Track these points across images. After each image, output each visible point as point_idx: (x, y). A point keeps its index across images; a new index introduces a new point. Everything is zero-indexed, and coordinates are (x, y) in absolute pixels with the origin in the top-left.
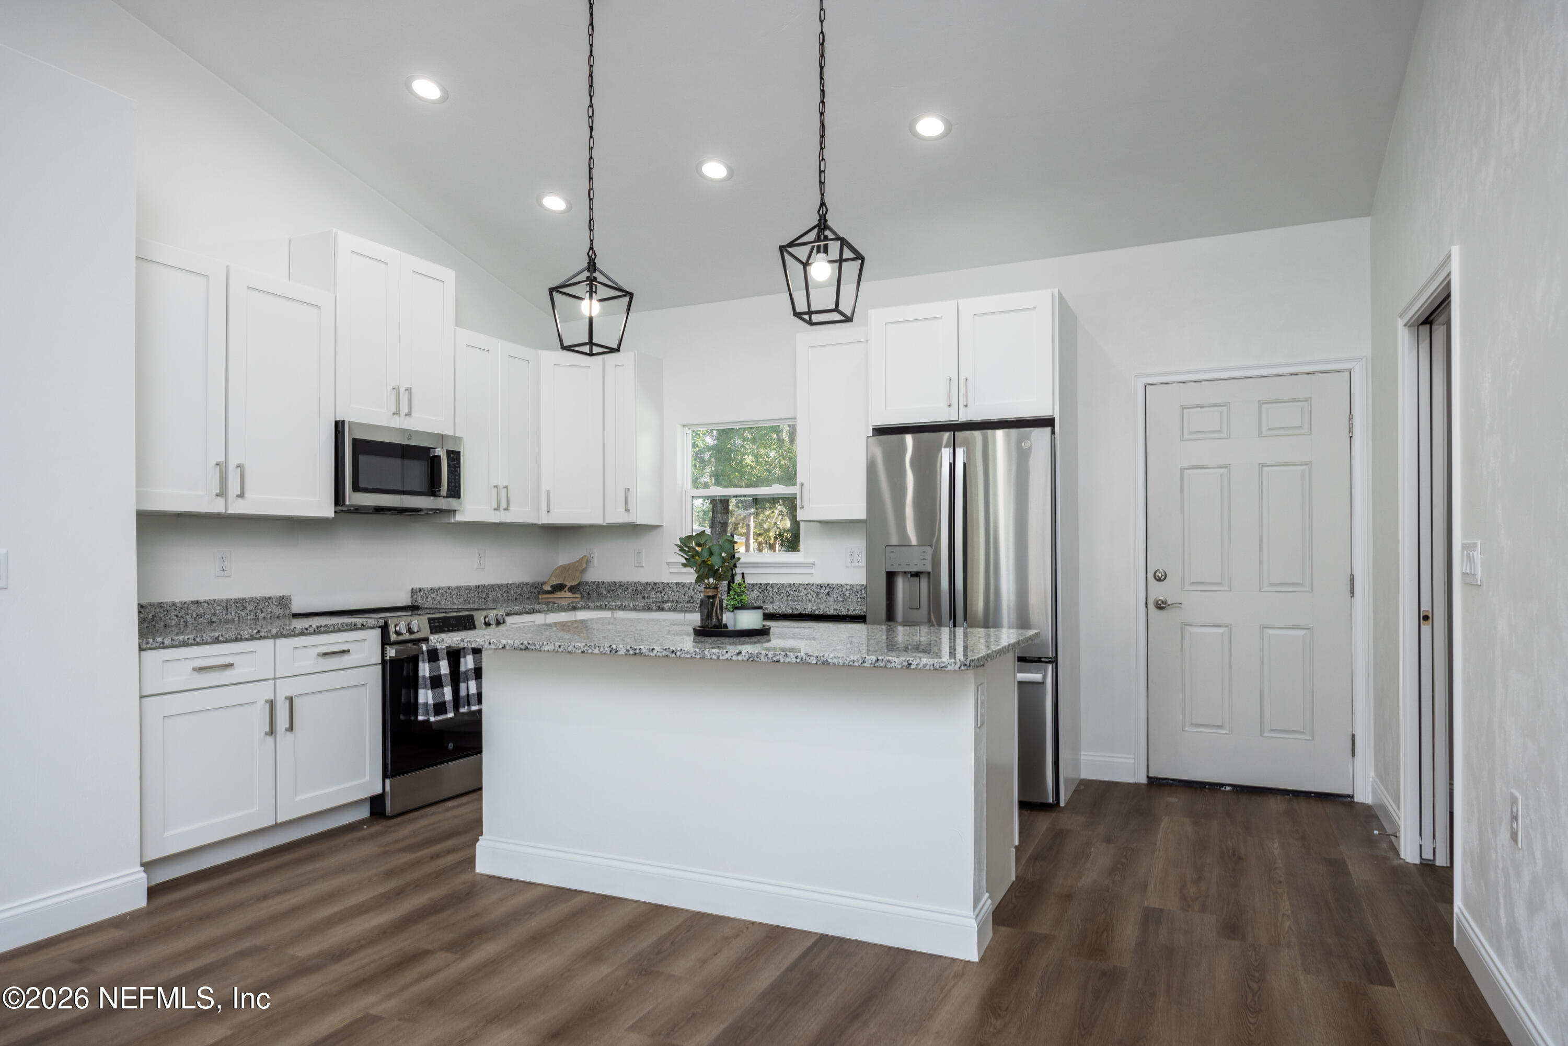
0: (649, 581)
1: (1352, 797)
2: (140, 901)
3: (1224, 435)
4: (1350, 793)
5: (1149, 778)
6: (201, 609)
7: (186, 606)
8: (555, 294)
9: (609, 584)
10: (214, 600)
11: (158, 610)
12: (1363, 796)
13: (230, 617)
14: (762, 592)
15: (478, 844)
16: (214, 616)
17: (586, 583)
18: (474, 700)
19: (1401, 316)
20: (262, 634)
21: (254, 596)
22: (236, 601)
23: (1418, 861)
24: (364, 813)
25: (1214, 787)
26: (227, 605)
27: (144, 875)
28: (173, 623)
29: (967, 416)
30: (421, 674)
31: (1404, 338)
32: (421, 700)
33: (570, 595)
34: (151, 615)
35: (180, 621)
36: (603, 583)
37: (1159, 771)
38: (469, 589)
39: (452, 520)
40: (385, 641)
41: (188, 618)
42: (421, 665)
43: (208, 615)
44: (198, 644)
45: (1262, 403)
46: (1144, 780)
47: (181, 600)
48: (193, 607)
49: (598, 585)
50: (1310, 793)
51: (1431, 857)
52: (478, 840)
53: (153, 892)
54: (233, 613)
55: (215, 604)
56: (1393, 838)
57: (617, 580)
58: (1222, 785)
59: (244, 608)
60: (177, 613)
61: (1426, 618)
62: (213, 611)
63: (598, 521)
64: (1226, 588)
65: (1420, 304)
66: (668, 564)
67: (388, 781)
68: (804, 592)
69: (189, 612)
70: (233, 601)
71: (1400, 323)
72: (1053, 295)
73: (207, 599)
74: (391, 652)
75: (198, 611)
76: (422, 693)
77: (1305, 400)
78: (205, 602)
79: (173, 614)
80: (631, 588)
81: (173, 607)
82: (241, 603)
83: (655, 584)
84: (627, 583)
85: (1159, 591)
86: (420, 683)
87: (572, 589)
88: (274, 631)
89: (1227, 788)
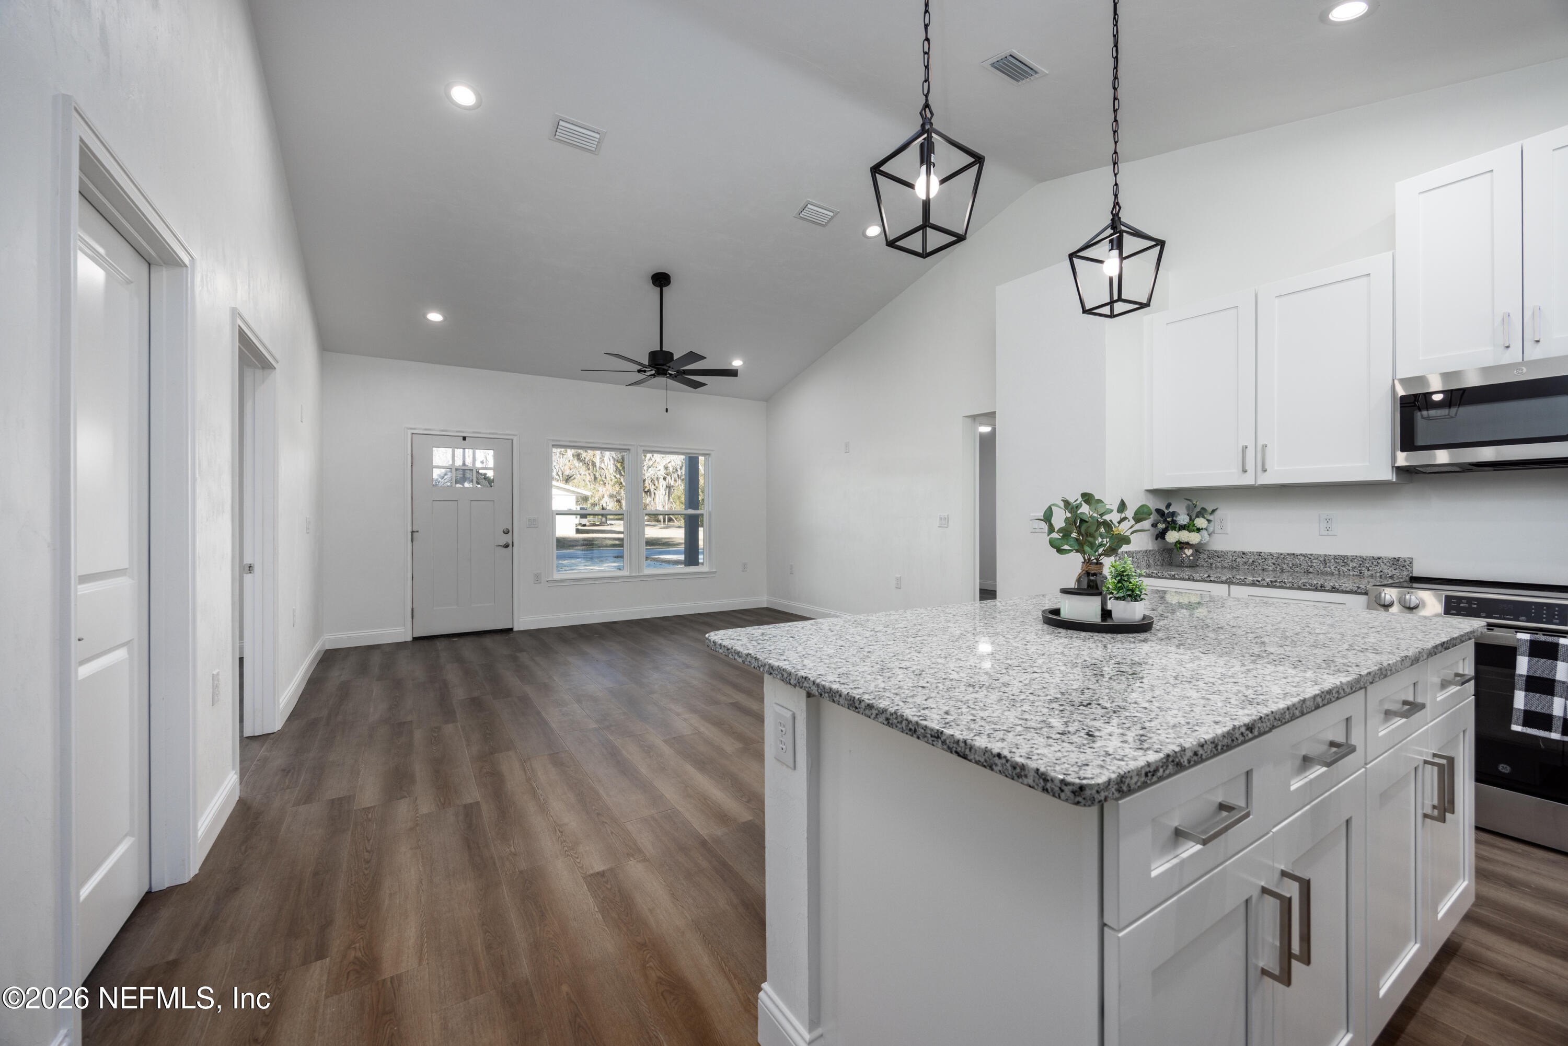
6: (1297, 560)
7: (1282, 556)
10: (1311, 555)
11: (1257, 557)
13: (1329, 570)
16: (1311, 567)
20: (1212, 579)
21: (1358, 555)
22: (1335, 558)
26: (1325, 560)
28: (1271, 568)
34: (1251, 561)
35: (1277, 567)
41: (1285, 566)
43: (1304, 565)
44: (1159, 577)
47: (1278, 552)
48: (1289, 558)
54: (1332, 567)
55: (1312, 558)
59: (1346, 564)
60: (1273, 561)
62: (1310, 564)
69: (1286, 562)
70: (1332, 557)
73: (1304, 553)
75: (1294, 563)
78: (1301, 555)
79: (1270, 562)
81: (1270, 557)
82: (1344, 560)
88: (1224, 578)
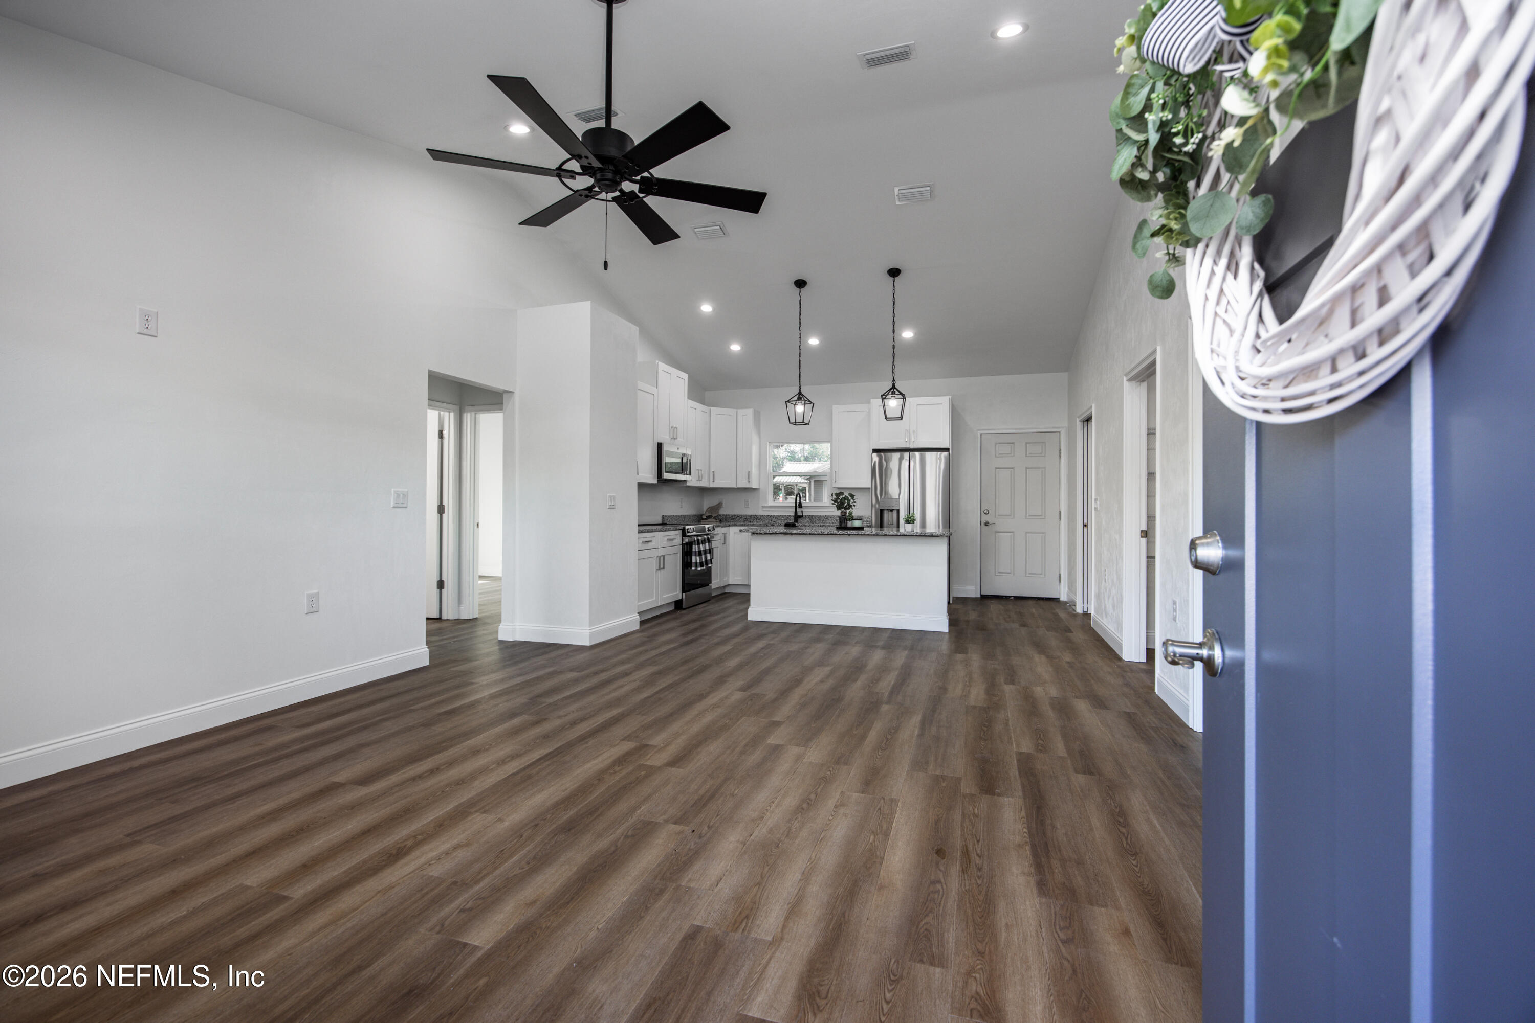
0: (753, 514)
1: (1059, 599)
2: (637, 627)
3: (1012, 455)
4: (1059, 597)
5: (981, 595)
8: (787, 403)
9: (732, 516)
12: (1063, 598)
14: (810, 519)
15: (749, 610)
17: (720, 515)
18: (709, 562)
19: (1079, 417)
23: (1082, 612)
24: (672, 608)
25: (1007, 598)
27: (638, 617)
29: (912, 447)
30: (694, 550)
31: (1079, 425)
32: (694, 561)
33: (714, 520)
36: (729, 515)
37: (984, 593)
38: (679, 516)
39: (685, 485)
40: (684, 535)
42: (694, 546)
45: (1027, 443)
46: (979, 596)
49: (726, 516)
50: (1044, 598)
51: (1086, 610)
52: (748, 608)
53: (642, 623)
56: (1073, 607)
57: (736, 514)
58: (1010, 597)
61: (1085, 525)
63: (734, 486)
64: (1012, 517)
65: (1085, 416)
66: (762, 506)
67: (684, 594)
68: (830, 519)
71: (1078, 420)
72: (949, 399)
74: (686, 540)
76: (694, 558)
77: (1043, 443)
80: (743, 517)
83: (756, 516)
84: (741, 515)
85: (986, 518)
86: (693, 554)
87: (715, 518)
89: (1012, 598)
